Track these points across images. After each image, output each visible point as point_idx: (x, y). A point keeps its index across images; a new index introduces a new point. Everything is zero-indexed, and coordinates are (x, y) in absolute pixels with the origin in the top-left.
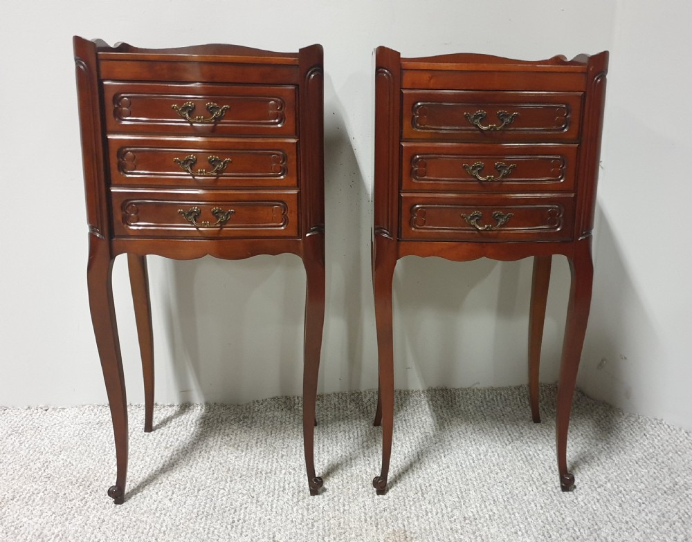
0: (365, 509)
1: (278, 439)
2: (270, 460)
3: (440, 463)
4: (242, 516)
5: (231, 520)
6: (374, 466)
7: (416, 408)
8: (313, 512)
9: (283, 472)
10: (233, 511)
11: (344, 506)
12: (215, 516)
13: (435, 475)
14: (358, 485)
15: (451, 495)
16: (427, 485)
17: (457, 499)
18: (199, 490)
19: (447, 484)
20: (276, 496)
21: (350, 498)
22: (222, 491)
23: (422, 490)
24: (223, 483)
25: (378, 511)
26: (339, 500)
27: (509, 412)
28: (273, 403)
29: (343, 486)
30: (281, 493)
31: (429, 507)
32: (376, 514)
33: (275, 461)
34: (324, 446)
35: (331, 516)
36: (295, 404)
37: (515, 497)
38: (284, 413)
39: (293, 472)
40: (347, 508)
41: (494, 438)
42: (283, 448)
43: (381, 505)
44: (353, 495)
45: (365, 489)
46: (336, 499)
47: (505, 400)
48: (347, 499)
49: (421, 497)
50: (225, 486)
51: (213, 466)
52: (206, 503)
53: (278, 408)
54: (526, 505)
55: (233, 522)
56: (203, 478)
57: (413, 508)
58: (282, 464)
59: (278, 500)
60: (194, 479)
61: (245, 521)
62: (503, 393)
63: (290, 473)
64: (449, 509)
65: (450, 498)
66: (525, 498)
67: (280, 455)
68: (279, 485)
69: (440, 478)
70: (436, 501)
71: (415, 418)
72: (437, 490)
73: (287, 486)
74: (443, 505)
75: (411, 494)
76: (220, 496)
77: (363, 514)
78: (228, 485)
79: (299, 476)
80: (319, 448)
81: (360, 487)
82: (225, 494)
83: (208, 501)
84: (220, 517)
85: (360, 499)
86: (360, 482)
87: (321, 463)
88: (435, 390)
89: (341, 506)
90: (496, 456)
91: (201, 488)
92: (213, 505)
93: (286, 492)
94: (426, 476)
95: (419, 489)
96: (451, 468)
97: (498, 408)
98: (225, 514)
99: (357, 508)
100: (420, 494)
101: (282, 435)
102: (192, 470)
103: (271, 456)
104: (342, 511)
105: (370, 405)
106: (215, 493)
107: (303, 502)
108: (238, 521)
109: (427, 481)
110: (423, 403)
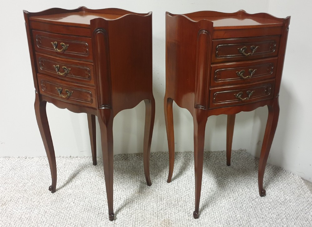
0: (153, 209)
1: (120, 173)
2: (116, 184)
3: (186, 187)
4: (102, 211)
5: (98, 213)
6: (159, 188)
7: (178, 160)
8: (132, 210)
9: (121, 190)
10: (99, 209)
11: (145, 207)
12: (91, 211)
13: (184, 193)
14: (151, 197)
15: (190, 203)
16: (180, 198)
17: (192, 205)
18: (86, 198)
19: (188, 197)
20: (117, 202)
21: (147, 203)
22: (95, 199)
23: (178, 200)
24: (96, 195)
25: (158, 210)
26: (143, 204)
27: (218, 163)
28: (119, 156)
29: (145, 197)
30: (119, 200)
31: (180, 208)
32: (158, 211)
33: (118, 185)
34: (138, 178)
35: (139, 212)
36: (128, 157)
37: (217, 205)
38: (123, 161)
39: (125, 190)
40: (146, 208)
41: (210, 175)
42: (122, 178)
43: (160, 207)
44: (149, 202)
45: (154, 199)
46: (141, 204)
47: (217, 157)
48: (146, 204)
49: (177, 204)
50: (96, 196)
51: (92, 186)
52: (88, 205)
53: (121, 159)
54: (221, 208)
55: (99, 214)
56: (88, 193)
57: (173, 209)
58: (120, 186)
59: (117, 204)
60: (84, 193)
61: (103, 214)
62: (215, 154)
63: (124, 191)
64: (188, 210)
65: (189, 204)
66: (221, 205)
67: (120, 182)
68: (119, 196)
69: (186, 194)
70: (183, 206)
71: (178, 165)
72: (184, 200)
73: (122, 197)
74: (186, 207)
75: (173, 202)
76: (94, 202)
77: (152, 211)
78: (98, 196)
79: (127, 192)
80: (137, 179)
81: (152, 198)
82: (96, 200)
83: (89, 203)
84: (93, 211)
85: (152, 204)
86: (152, 196)
87: (137, 186)
88: (187, 152)
89: (143, 207)
90: (210, 184)
91: (86, 197)
92: (91, 206)
93: (121, 200)
94: (180, 193)
95: (176, 199)
96: (191, 189)
97: (213, 160)
98: (96, 210)
99: (150, 208)
100: (177, 202)
101: (122, 172)
102: (83, 188)
103: (116, 182)
104: (144, 210)
105: (159, 158)
106: (92, 200)
107: (128, 205)
108: (101, 213)
109: (180, 196)
110: (181, 157)
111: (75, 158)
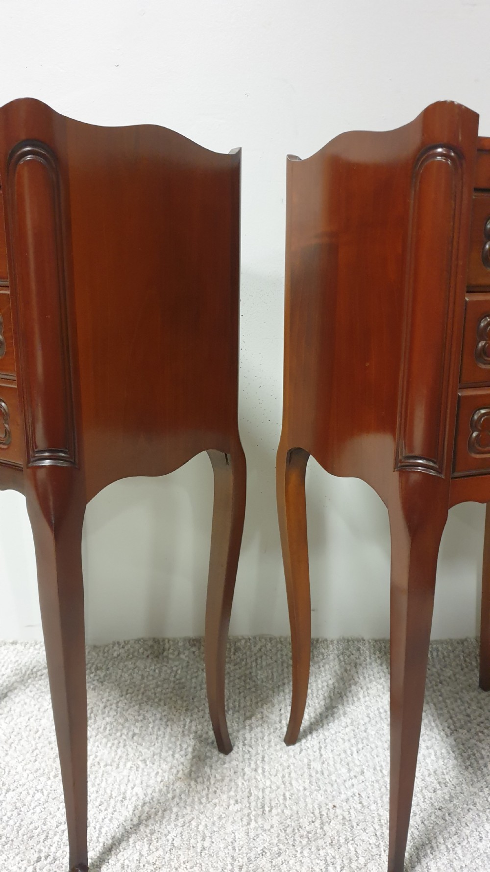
0: (234, 849)
1: (133, 703)
2: (116, 742)
3: (351, 765)
4: (53, 849)
5: (36, 855)
6: (256, 763)
7: (321, 664)
8: (157, 850)
9: (129, 764)
10: (43, 837)
11: (204, 839)
12: (16, 843)
13: (342, 787)
14: (229, 798)
15: (365, 830)
16: (330, 805)
17: (373, 840)
18: (8, 791)
19: (359, 806)
20: (110, 810)
21: (214, 824)
22: (38, 795)
23: (321, 815)
24: (43, 779)
25: (252, 855)
26: (197, 827)
27: (450, 678)
28: (137, 646)
29: (208, 798)
30: (119, 804)
31: (331, 851)
32: (249, 860)
33: (121, 744)
34: (191, 721)
35: (182, 859)
36: (164, 650)
37: (464, 843)
38: (149, 660)
39: (142, 765)
40: (207, 844)
41: (429, 722)
42: (137, 721)
43: (259, 840)
44: (220, 818)
45: (238, 807)
46: (194, 823)
47: (444, 658)
48: (209, 825)
49: (319, 831)
50: (46, 785)
51: (39, 746)
52: (10, 818)
53: (143, 653)
54: (483, 861)
55: (39, 860)
56: (20, 769)
57: (306, 853)
58: (130, 749)
59: (111, 820)
60: (7, 770)
61: (55, 859)
62: (440, 649)
63: (137, 768)
64: (362, 861)
65: (364, 836)
66: (480, 845)
67: (131, 734)
68: (119, 789)
69: (350, 794)
70: (342, 841)
71: (319, 682)
72: (344, 818)
73: (128, 792)
74: (352, 849)
75: (305, 822)
76: (33, 805)
77: (229, 860)
78: (49, 783)
79: (149, 774)
80: (185, 726)
81: (232, 802)
82: (42, 800)
83: (15, 813)
84: (22, 847)
85: (229, 828)
86: (232, 793)
87: (183, 753)
88: (348, 641)
89: (199, 839)
90: (433, 757)
91: (12, 787)
92: (18, 824)
93: (126, 802)
94: (329, 789)
95: (317, 812)
96: (368, 774)
97: (434, 670)
98: (31, 843)
99: (222, 846)
100: (318, 823)
101: (140, 697)
102: (10, 752)
103: (119, 734)
104: (199, 850)
105: (261, 657)
106: (29, 798)
107: (147, 826)
108: (46, 858)
109: (330, 798)
110: (331, 657)
111: (7, 646)
